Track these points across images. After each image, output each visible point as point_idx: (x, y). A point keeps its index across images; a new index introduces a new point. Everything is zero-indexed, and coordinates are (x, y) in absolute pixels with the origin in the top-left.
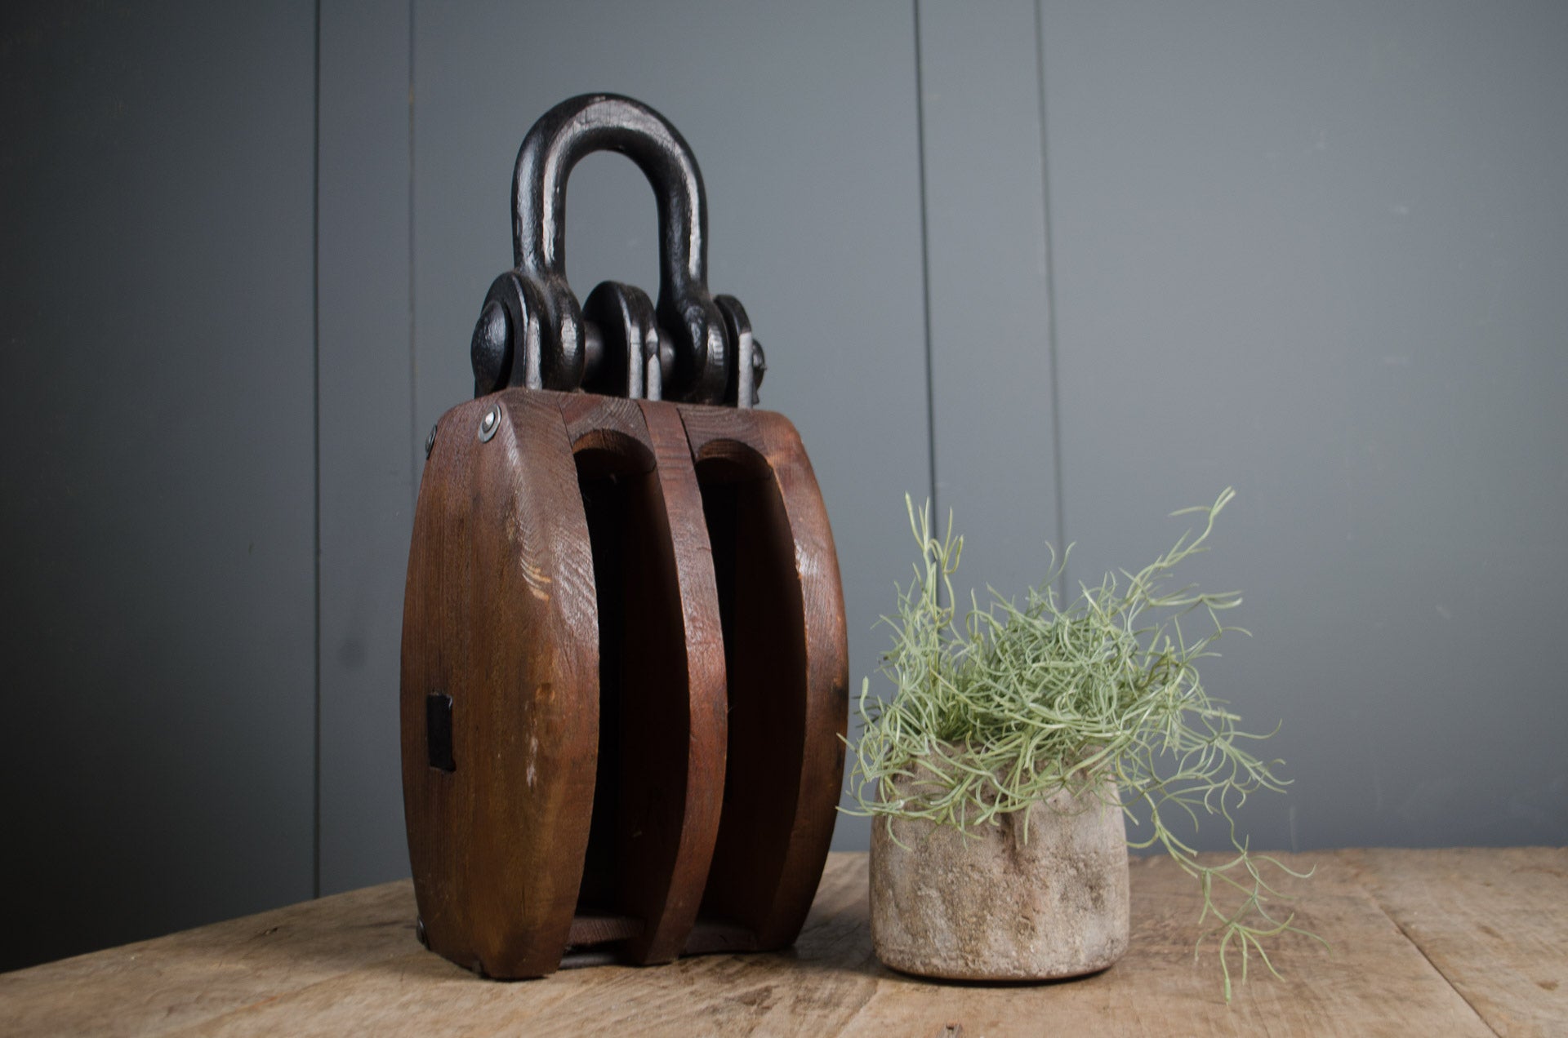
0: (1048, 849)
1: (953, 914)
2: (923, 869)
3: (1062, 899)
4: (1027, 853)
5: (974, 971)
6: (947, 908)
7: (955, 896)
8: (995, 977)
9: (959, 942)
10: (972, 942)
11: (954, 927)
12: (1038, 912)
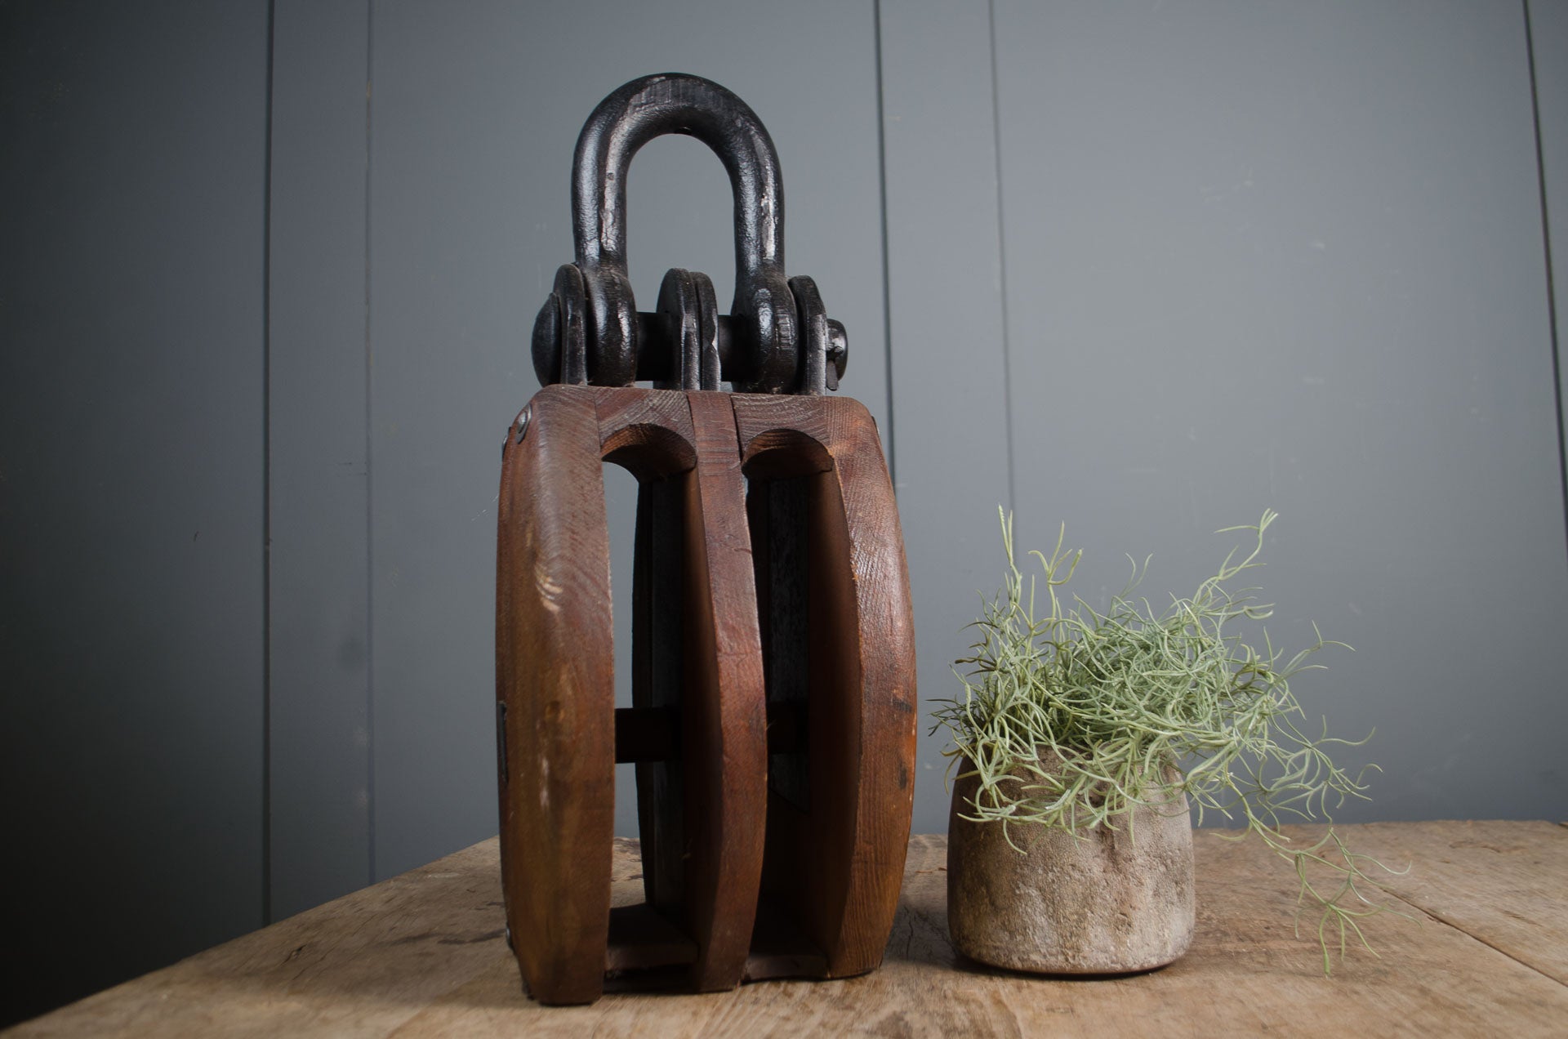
0: (1143, 848)
1: (1054, 911)
2: (1021, 869)
3: (1155, 895)
4: (1124, 852)
5: (1074, 966)
6: (1048, 906)
7: (1056, 894)
8: (1093, 971)
9: (1060, 938)
10: (1073, 939)
11: (1054, 924)
12: (1134, 909)
